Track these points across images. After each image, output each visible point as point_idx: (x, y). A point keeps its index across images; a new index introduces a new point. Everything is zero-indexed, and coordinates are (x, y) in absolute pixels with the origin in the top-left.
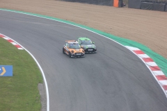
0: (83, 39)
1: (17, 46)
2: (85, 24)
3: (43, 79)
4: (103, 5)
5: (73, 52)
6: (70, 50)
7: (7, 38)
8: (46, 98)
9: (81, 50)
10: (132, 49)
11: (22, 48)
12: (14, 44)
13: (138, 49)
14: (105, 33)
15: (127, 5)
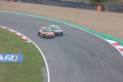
0: (53, 26)
1: (26, 40)
2: (76, 23)
3: (45, 64)
4: (90, 9)
5: (46, 34)
6: (45, 33)
7: (19, 34)
8: (47, 78)
9: (52, 33)
10: (111, 42)
11: (30, 41)
12: (24, 38)
13: (116, 42)
14: (91, 30)
15: (107, 10)
